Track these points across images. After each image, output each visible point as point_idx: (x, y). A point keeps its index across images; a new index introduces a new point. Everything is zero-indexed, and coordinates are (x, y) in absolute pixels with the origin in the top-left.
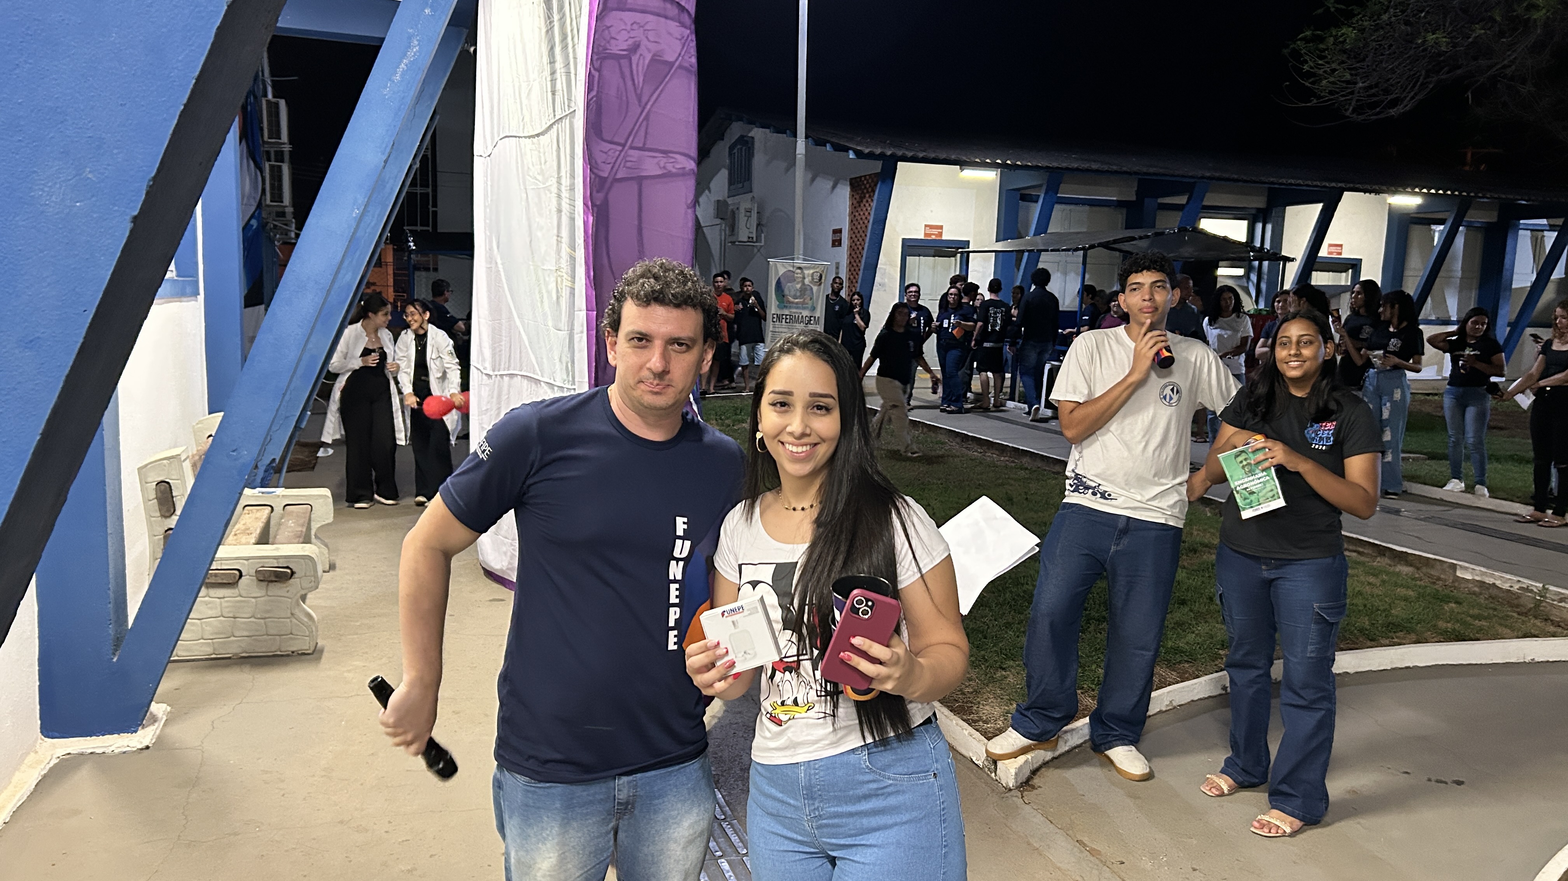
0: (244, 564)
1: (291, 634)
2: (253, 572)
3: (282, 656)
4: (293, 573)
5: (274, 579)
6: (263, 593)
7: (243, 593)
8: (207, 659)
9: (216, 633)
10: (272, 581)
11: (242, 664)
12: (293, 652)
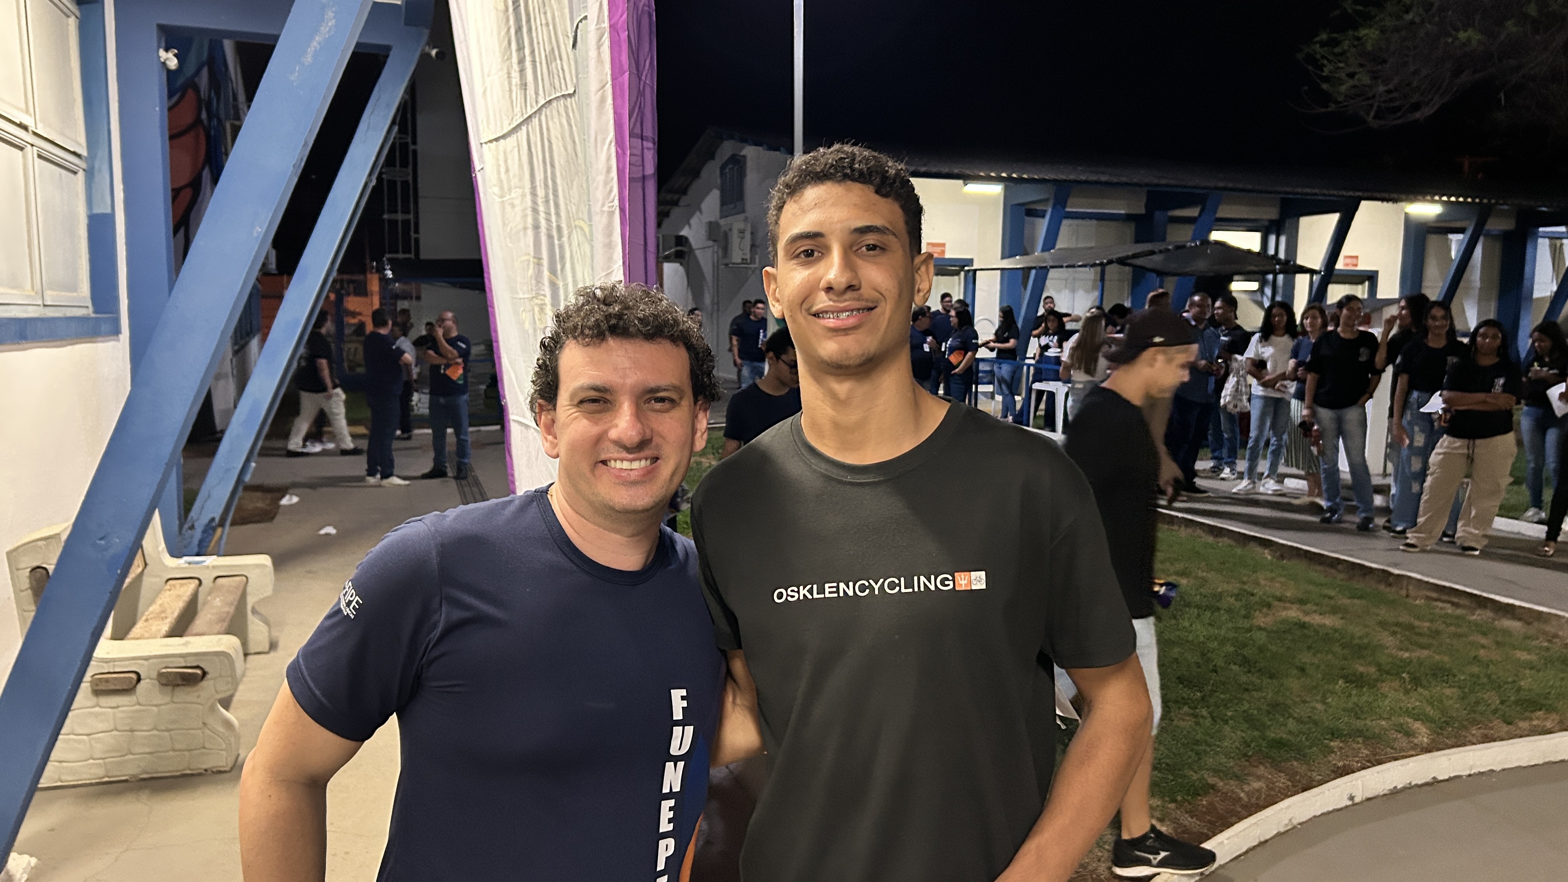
0: (143, 665)
1: (204, 748)
2: (154, 674)
3: (192, 775)
4: (205, 673)
5: (180, 682)
6: (168, 699)
7: (142, 700)
8: (98, 784)
9: (107, 751)
10: (178, 685)
11: (141, 788)
12: (206, 770)
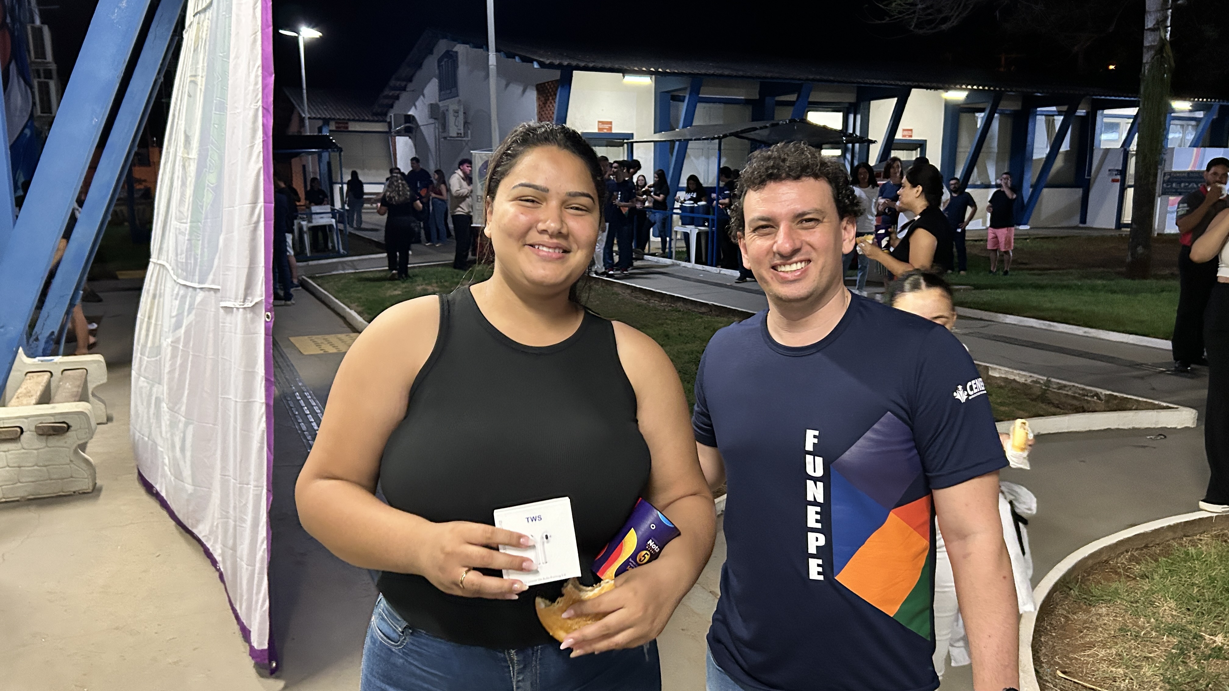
0: (23, 422)
1: (72, 477)
2: (33, 428)
3: (65, 496)
4: (69, 427)
5: (52, 432)
6: (44, 444)
7: (25, 446)
9: (4, 481)
10: (50, 435)
11: (28, 505)
12: (74, 492)
